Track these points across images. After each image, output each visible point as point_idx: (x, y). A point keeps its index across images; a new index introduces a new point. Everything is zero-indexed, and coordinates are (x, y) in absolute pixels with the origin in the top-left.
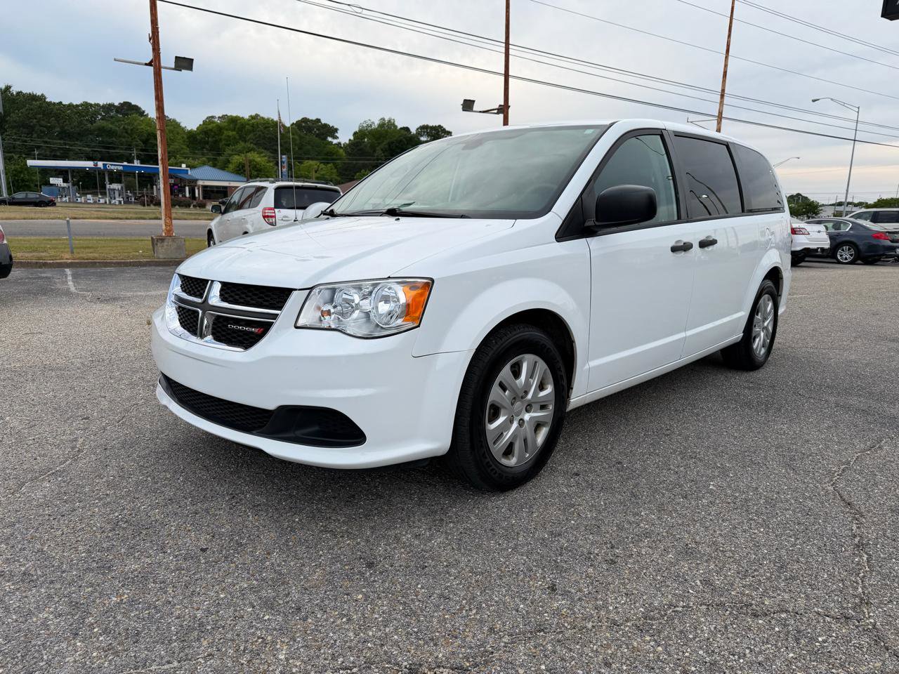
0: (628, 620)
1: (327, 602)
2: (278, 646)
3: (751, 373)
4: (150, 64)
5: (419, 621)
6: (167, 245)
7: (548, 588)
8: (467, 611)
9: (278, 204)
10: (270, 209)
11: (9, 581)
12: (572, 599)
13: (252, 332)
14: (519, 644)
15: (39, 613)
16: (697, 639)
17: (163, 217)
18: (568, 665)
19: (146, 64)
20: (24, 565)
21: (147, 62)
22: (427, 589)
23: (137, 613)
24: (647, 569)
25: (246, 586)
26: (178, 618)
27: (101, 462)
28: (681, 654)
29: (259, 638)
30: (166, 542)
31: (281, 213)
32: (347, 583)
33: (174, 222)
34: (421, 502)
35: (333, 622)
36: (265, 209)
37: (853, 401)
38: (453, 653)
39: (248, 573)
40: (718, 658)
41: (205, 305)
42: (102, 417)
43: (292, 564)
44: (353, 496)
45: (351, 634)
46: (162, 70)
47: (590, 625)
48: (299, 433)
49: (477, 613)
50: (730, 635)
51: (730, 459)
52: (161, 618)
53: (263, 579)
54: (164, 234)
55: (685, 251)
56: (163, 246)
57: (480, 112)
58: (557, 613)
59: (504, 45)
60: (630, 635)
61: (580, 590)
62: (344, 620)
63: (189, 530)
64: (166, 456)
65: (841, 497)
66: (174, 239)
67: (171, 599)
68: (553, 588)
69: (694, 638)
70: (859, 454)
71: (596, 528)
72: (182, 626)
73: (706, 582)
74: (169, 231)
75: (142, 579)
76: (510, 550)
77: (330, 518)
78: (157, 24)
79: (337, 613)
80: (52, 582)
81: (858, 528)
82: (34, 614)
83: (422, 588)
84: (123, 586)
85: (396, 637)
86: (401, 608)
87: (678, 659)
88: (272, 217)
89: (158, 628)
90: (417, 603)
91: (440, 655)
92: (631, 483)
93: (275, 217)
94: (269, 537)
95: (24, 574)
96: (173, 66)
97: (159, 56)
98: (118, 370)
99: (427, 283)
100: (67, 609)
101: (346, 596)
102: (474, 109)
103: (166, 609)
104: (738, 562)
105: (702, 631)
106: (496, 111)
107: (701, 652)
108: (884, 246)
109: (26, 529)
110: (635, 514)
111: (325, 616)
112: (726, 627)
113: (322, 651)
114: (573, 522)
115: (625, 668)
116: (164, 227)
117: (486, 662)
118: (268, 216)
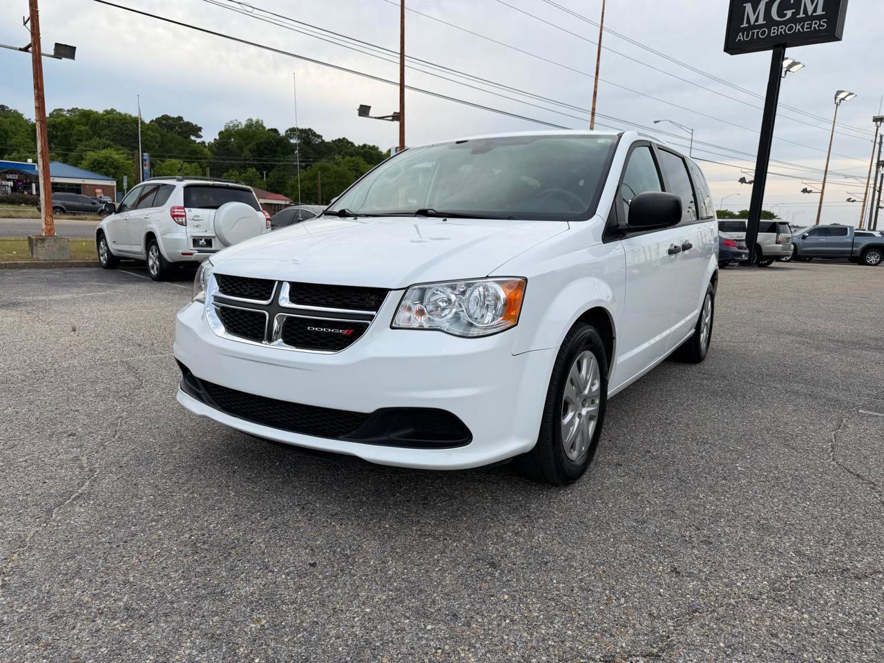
0: (761, 593)
1: (478, 606)
2: (463, 655)
3: (698, 365)
4: (26, 50)
5: (579, 615)
6: (48, 246)
7: (672, 571)
8: (615, 600)
9: (188, 203)
10: (179, 208)
11: (114, 619)
12: (700, 579)
13: (339, 334)
14: (686, 626)
15: (178, 650)
16: (829, 604)
17: (43, 215)
18: (741, 640)
19: (20, 49)
20: (120, 600)
21: (22, 47)
22: (563, 583)
23: (290, 637)
24: (742, 546)
25: (384, 597)
26: (338, 638)
27: (127, 481)
28: (826, 618)
29: (437, 649)
30: (266, 560)
31: (192, 212)
32: (485, 586)
33: (54, 220)
34: (496, 501)
35: (499, 625)
36: (173, 208)
37: (796, 387)
38: (633, 642)
39: (377, 584)
40: (858, 619)
41: (275, 307)
42: (90, 433)
43: (415, 570)
44: (426, 498)
45: (525, 634)
46: (43, 57)
47: (732, 601)
48: (393, 436)
49: (626, 602)
50: (852, 598)
51: (738, 441)
52: (319, 639)
53: (397, 589)
54: (44, 234)
55: (675, 253)
56: (43, 247)
57: (376, 118)
58: (696, 593)
59: (399, 56)
60: (772, 606)
61: (700, 571)
62: (508, 621)
63: (282, 546)
64: (196, 471)
65: (848, 470)
66: (56, 239)
67: (315, 619)
68: (674, 570)
69: (826, 603)
70: (834, 433)
71: (672, 513)
72: (347, 646)
73: (798, 553)
74: (50, 231)
75: (269, 600)
76: (612, 540)
77: (419, 521)
78: (36, 7)
79: (495, 615)
80: (166, 615)
81: (880, 495)
82: (171, 651)
83: (558, 583)
84: (252, 610)
85: (569, 632)
86: (554, 604)
87: (828, 624)
88: (181, 216)
89: (324, 651)
90: (565, 598)
91: (624, 645)
92: (671, 469)
93: (185, 216)
94: (371, 546)
95: (127, 609)
96: (53, 54)
97: (39, 41)
98: (72, 381)
99: (520, 283)
100: (206, 643)
101: (492, 598)
102: (370, 115)
103: (318, 629)
104: (810, 532)
105: (827, 596)
106: (391, 118)
107: (840, 615)
108: (732, 252)
109: (93, 560)
110: (697, 497)
111: (486, 620)
112: (844, 591)
113: (510, 654)
114: (648, 509)
115: (790, 637)
116: (44, 226)
117: (670, 646)
118: (177, 216)
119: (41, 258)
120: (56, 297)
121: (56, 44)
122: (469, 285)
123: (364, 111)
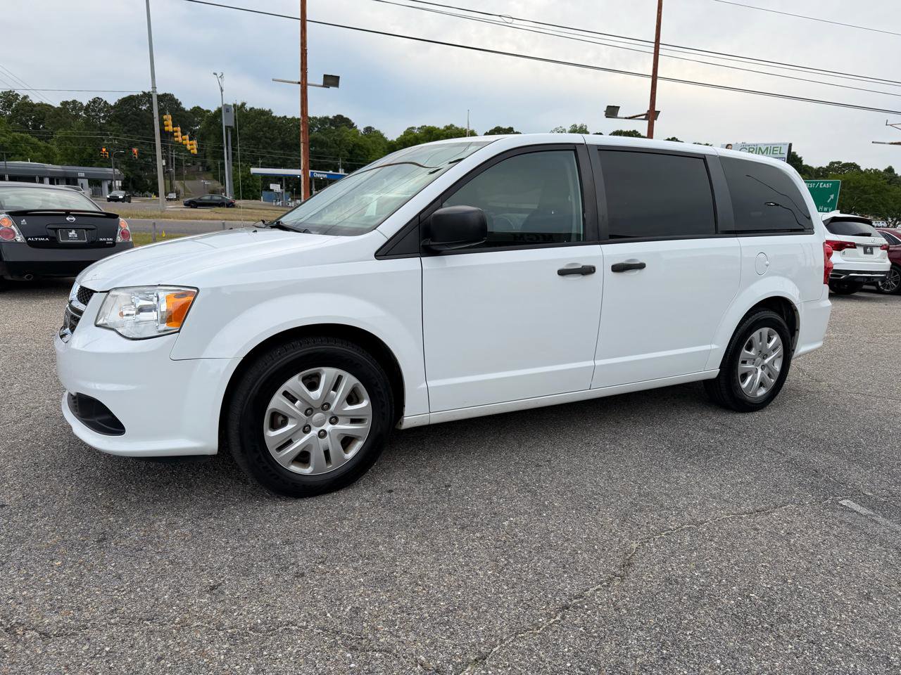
4: (299, 83)
19: (295, 83)
21: (297, 81)
46: (309, 86)
55: (580, 275)
57: (626, 118)
70: (730, 516)
71: (333, 543)
73: (356, 610)
81: (598, 590)
96: (321, 84)
99: (194, 292)
102: (618, 116)
106: (644, 117)
121: (325, 75)
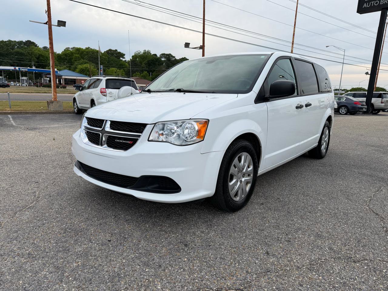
0: (303, 266)
1: (172, 262)
2: (156, 283)
3: (320, 160)
4: (46, 23)
5: (215, 269)
6: (55, 105)
7: (266, 253)
8: (234, 264)
9: (107, 87)
10: (104, 89)
11: (22, 258)
12: (277, 258)
13: (127, 143)
14: (261, 278)
15: (42, 272)
16: (335, 273)
17: (53, 92)
18: (284, 286)
19: (44, 23)
20: (28, 250)
21: (45, 22)
22: (214, 255)
23: (87, 270)
24: (304, 244)
25: (133, 256)
26: (107, 272)
27: (50, 202)
28: (330, 279)
29: (146, 279)
30: (91, 238)
31: (109, 91)
32: (178, 254)
33: (57, 94)
34: (199, 217)
35: (177, 271)
36: (101, 89)
37: (365, 171)
38: (234, 283)
39: (133, 250)
40: (346, 281)
41: (103, 131)
42: (44, 182)
43: (151, 246)
44: (169, 215)
45: (187, 276)
46: (52, 26)
47: (288, 269)
48: (149, 188)
49: (239, 265)
50: (347, 271)
51: (324, 196)
52: (99, 272)
53: (140, 253)
54: (53, 100)
55: (300, 108)
56: (53, 105)
57: (192, 48)
58: (273, 264)
59: (202, 20)
60: (306, 272)
61: (279, 254)
62: (182, 270)
63: (100, 232)
64: (79, 199)
65: (373, 211)
66: (58, 102)
67: (101, 263)
68: (267, 253)
69: (333, 272)
70: (374, 193)
71: (277, 227)
72: (110, 275)
73: (330, 249)
74: (55, 98)
75: (85, 254)
76: (244, 237)
77: (162, 225)
78: (50, 6)
79: (177, 267)
80: (43, 257)
81: (384, 224)
82: (39, 272)
83: (211, 255)
84: (77, 258)
85: (207, 277)
86: (205, 264)
87: (330, 282)
88: (104, 92)
89: (99, 277)
90: (212, 262)
91: (229, 284)
92: (286, 207)
93: (106, 92)
94: (137, 234)
95: (29, 254)
96: (57, 25)
97: (51, 20)
98: (46, 160)
99: (206, 121)
100: (54, 270)
101: (179, 260)
102: (190, 47)
103: (100, 268)
104: (340, 240)
105: (335, 269)
106: (199, 48)
107: (338, 278)
108: (358, 107)
109: (24, 234)
110: (292, 221)
111: (173, 269)
112: (345, 267)
113: (176, 284)
114: (267, 224)
115: (309, 286)
116: (53, 97)
117: (250, 286)
118: (103, 92)
119: (52, 110)
120: (52, 126)
121: (58, 20)
122: (183, 122)
123: (187, 45)
